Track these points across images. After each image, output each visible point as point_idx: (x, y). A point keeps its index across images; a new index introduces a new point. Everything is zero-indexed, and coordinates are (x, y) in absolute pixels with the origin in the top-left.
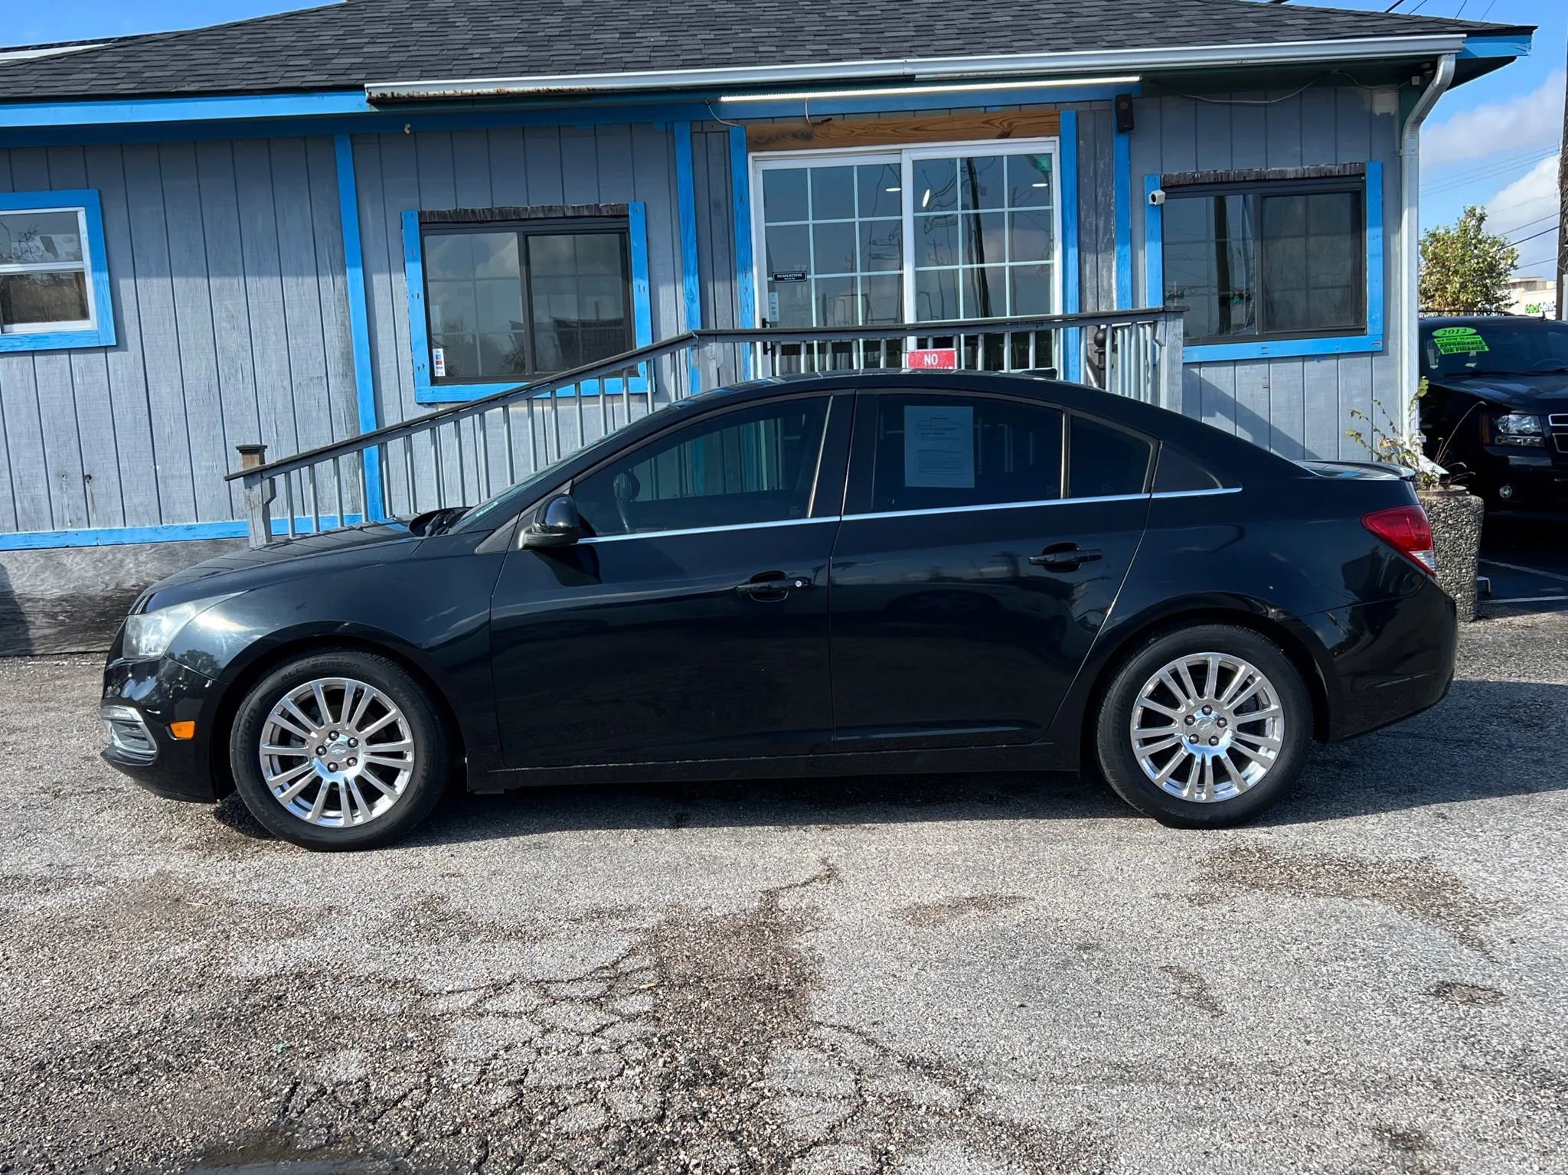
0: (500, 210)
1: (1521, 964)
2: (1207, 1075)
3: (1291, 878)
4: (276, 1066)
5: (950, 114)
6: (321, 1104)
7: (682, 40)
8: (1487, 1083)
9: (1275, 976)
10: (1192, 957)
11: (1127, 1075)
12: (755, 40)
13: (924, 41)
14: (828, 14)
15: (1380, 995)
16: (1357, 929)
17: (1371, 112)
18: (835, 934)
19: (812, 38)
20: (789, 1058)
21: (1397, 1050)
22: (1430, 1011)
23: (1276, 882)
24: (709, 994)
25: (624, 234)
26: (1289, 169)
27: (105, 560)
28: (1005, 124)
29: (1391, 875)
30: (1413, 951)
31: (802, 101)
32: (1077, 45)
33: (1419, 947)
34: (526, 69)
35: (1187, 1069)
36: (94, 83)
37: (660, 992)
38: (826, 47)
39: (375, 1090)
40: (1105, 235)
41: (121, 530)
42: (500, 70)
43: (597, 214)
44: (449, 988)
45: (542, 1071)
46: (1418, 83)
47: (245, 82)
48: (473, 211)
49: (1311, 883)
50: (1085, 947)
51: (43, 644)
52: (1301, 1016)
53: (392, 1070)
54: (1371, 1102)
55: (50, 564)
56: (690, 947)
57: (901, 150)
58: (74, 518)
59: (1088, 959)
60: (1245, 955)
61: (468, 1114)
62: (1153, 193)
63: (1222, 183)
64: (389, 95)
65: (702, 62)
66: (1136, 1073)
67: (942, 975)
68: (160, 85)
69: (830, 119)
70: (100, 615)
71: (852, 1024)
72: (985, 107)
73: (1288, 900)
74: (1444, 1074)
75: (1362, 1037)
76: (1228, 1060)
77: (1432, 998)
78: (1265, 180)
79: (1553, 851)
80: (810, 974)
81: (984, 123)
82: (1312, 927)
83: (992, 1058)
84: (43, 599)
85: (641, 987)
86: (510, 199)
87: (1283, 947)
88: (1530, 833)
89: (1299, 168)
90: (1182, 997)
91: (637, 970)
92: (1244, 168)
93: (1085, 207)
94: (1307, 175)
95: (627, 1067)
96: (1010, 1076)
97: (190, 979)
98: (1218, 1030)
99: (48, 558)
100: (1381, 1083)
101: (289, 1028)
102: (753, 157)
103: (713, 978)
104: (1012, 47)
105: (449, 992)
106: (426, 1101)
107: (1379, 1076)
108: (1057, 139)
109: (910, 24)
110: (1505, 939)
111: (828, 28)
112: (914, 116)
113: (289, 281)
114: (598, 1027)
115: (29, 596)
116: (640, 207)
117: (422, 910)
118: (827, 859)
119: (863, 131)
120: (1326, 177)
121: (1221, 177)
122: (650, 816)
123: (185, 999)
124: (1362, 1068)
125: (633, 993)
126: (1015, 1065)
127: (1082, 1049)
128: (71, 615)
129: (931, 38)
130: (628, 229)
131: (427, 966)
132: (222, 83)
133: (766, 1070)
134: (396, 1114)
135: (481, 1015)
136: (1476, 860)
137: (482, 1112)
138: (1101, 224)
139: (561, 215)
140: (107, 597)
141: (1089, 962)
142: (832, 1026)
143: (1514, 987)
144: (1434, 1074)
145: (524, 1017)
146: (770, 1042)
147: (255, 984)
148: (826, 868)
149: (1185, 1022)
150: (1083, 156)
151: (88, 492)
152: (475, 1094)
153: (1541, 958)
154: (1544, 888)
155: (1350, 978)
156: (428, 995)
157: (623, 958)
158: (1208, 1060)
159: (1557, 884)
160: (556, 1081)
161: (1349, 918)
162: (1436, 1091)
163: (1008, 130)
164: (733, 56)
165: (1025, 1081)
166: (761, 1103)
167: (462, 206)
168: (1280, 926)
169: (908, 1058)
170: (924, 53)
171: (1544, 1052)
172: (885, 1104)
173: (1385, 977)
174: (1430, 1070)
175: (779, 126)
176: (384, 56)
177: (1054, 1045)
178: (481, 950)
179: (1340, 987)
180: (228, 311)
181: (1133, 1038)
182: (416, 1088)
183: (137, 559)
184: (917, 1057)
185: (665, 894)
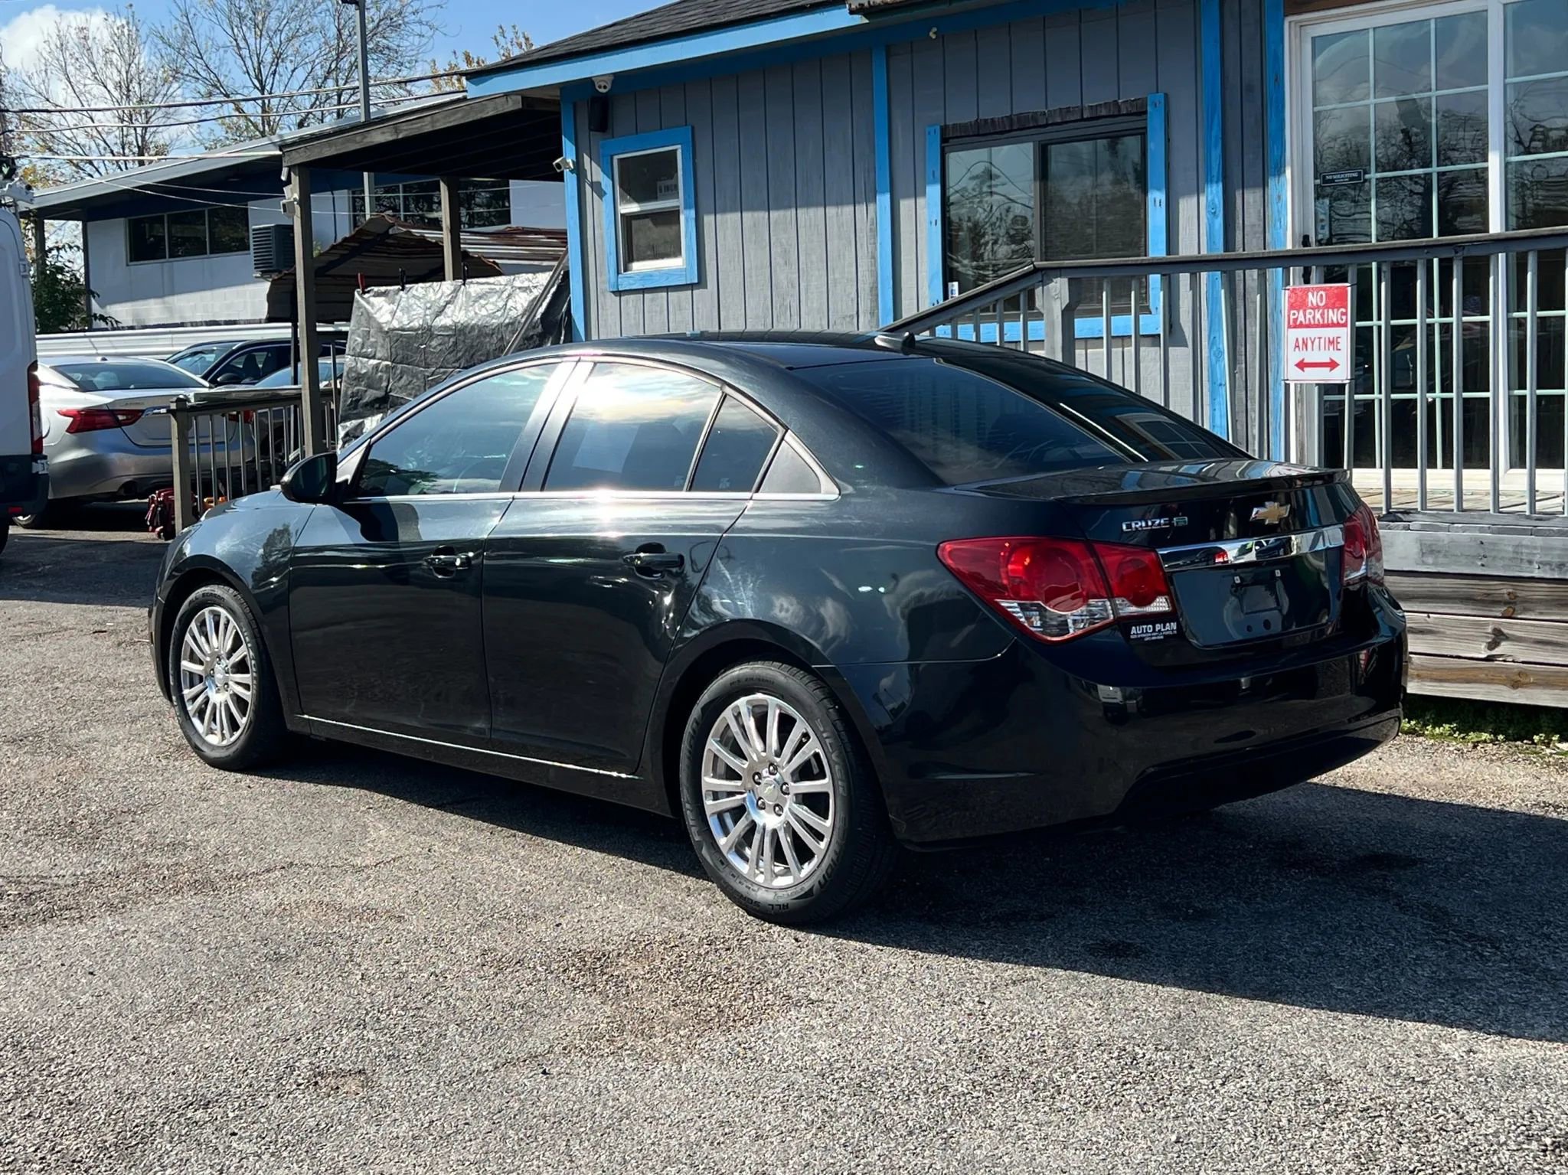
0: (1019, 117)
25: (1142, 134)
43: (1117, 113)
48: (993, 120)
86: (1028, 104)
102: (1290, 22)
113: (831, 211)
116: (1160, 99)
130: (1146, 128)
139: (1079, 118)
167: (983, 116)
180: (782, 245)
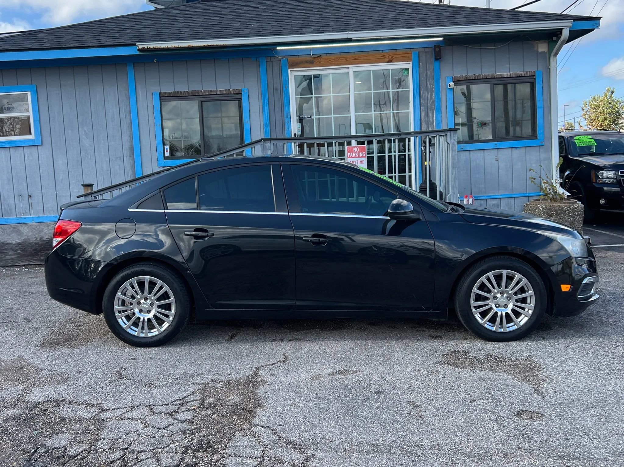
0: (192, 92)
1: (556, 402)
2: (410, 450)
3: (473, 363)
4: (32, 440)
5: (368, 53)
6: (45, 457)
7: (264, 26)
8: (526, 455)
9: (452, 406)
10: (420, 397)
11: (376, 449)
12: (293, 25)
13: (358, 25)
14: (323, 15)
15: (493, 415)
16: (493, 386)
17: (537, 51)
18: (278, 386)
19: (315, 24)
20: (240, 440)
21: (493, 440)
22: (512, 423)
23: (466, 365)
24: (218, 411)
25: (240, 100)
26: (504, 74)
27: (36, 229)
28: (390, 57)
29: (514, 363)
30: (513, 396)
31: (310, 49)
32: (418, 26)
33: (516, 394)
34: (200, 37)
35: (402, 447)
36: (34, 44)
37: (198, 410)
38: (319, 28)
39: (68, 452)
40: (430, 100)
41: (42, 217)
42: (190, 38)
43: (229, 93)
44: (113, 408)
45: (137, 444)
46: (555, 40)
47: (92, 43)
48: (181, 92)
49: (481, 366)
50: (377, 393)
51: (11, 261)
52: (457, 424)
53: (78, 443)
54: (475, 463)
55: (15, 230)
56: (217, 391)
57: (349, 67)
58: (24, 212)
59: (377, 397)
60: (443, 397)
61: (102, 462)
62: (449, 83)
63: (478, 79)
64: (146, 48)
65: (269, 34)
66: (380, 449)
67: (315, 404)
68: (59, 45)
69: (321, 56)
70: (34, 250)
71: (271, 425)
72: (382, 50)
73: (468, 373)
74: (509, 451)
75: (480, 434)
76: (421, 443)
77: (515, 417)
78: (495, 78)
79: (584, 353)
80: (261, 403)
81: (382, 57)
82: (475, 385)
83: (323, 441)
84: (12, 244)
85: (191, 408)
86: (195, 87)
87: (460, 393)
88: (577, 345)
89: (509, 73)
90: (411, 415)
91: (192, 401)
92: (487, 73)
93: (422, 89)
94: (512, 76)
95: (172, 443)
96: (328, 449)
97: (12, 402)
98: (421, 430)
99: (14, 228)
100: (482, 454)
101: (44, 423)
102: (290, 71)
103: (221, 405)
104: (392, 27)
105: (113, 409)
106: (87, 456)
107: (482, 451)
108: (411, 63)
109: (354, 19)
110: (553, 391)
111: (322, 20)
112: (354, 54)
113: (109, 120)
114: (167, 425)
115: (6, 243)
116: (246, 91)
117: (116, 374)
118: (286, 353)
119: (334, 60)
120: (519, 77)
121: (477, 77)
122: (221, 335)
123: (7, 411)
124: (476, 448)
125: (186, 411)
126: (332, 445)
127: (361, 438)
128: (23, 250)
129: (361, 24)
130: (241, 99)
131: (108, 398)
132: (83, 43)
133: (228, 445)
134: (73, 462)
135: (122, 419)
136: (551, 357)
137: (107, 462)
138: (429, 96)
139: (215, 94)
140: (37, 243)
141: (377, 399)
142: (262, 426)
143: (550, 412)
144: (505, 451)
145: (139, 420)
146: (235, 433)
147: (37, 404)
148: (284, 357)
149: (408, 426)
150: (421, 70)
151: (30, 202)
152: (107, 454)
153: (566, 400)
154: (576, 369)
155: (483, 408)
156: (104, 410)
157: (188, 395)
158: (412, 443)
159: (582, 367)
160: (141, 448)
161: (491, 381)
162: (504, 458)
163: (391, 59)
164: (282, 31)
165: (333, 451)
166: (221, 460)
167: (176, 90)
168: (461, 384)
169: (288, 441)
170: (357, 30)
171: (555, 442)
172: (272, 461)
173: (498, 407)
174: (504, 449)
175: (301, 58)
176: (148, 33)
177: (350, 436)
178: (133, 391)
179: (478, 412)
180: (85, 131)
181: (384, 433)
182: (85, 451)
183: (48, 228)
184: (292, 440)
185: (215, 368)
